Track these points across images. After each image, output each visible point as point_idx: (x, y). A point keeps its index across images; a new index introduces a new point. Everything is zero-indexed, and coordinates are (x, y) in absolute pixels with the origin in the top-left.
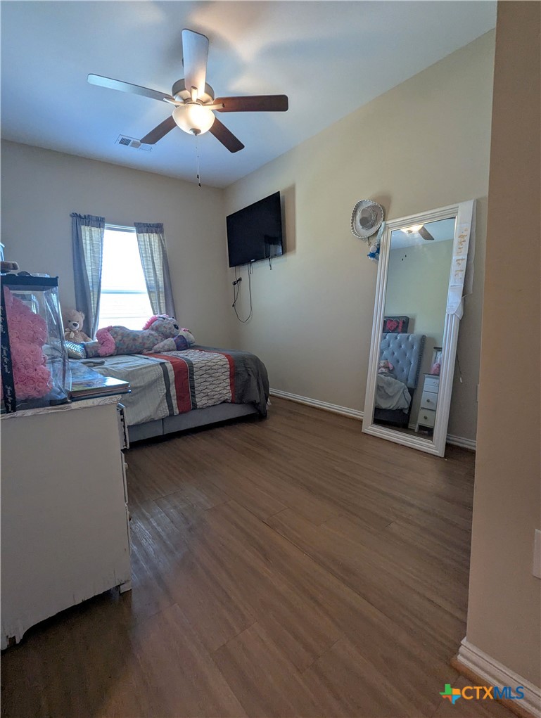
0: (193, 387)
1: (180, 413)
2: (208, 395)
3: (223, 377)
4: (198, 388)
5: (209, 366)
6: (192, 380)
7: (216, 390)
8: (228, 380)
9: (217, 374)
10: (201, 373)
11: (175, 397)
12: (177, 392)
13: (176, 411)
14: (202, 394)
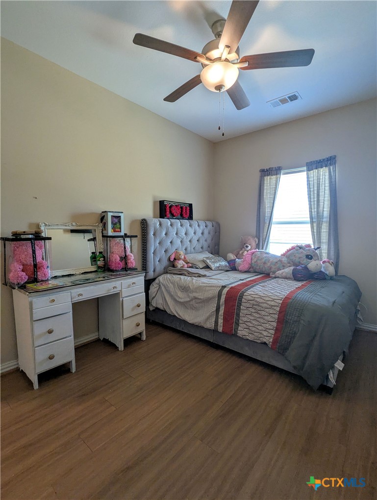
0: (238, 315)
1: (223, 332)
2: (249, 329)
3: (269, 318)
4: (243, 319)
5: (256, 301)
6: (239, 309)
7: (258, 327)
8: (275, 324)
9: (263, 313)
10: (248, 305)
11: (222, 317)
12: (224, 313)
13: (220, 329)
14: (245, 326)
